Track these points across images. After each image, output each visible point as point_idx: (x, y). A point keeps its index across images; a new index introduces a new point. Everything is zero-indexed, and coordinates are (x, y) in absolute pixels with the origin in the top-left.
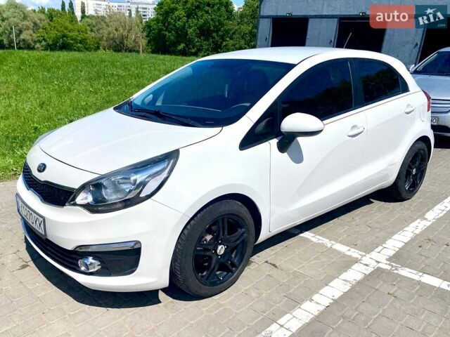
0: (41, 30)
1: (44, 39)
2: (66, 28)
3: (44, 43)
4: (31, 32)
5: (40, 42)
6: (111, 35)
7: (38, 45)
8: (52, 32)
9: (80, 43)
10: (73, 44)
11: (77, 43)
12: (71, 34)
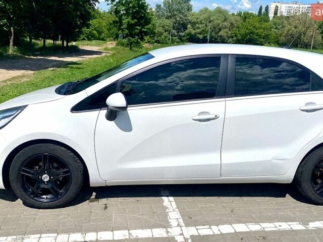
0: (235, 29)
1: (236, 35)
2: (254, 27)
3: (235, 38)
4: (227, 30)
5: (232, 37)
6: (290, 32)
7: (230, 40)
8: (243, 30)
9: (264, 38)
10: (257, 39)
11: (260, 38)
12: (257, 31)
